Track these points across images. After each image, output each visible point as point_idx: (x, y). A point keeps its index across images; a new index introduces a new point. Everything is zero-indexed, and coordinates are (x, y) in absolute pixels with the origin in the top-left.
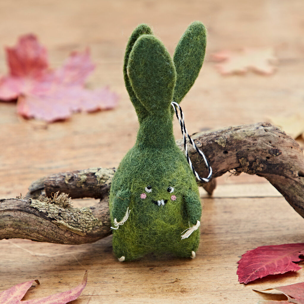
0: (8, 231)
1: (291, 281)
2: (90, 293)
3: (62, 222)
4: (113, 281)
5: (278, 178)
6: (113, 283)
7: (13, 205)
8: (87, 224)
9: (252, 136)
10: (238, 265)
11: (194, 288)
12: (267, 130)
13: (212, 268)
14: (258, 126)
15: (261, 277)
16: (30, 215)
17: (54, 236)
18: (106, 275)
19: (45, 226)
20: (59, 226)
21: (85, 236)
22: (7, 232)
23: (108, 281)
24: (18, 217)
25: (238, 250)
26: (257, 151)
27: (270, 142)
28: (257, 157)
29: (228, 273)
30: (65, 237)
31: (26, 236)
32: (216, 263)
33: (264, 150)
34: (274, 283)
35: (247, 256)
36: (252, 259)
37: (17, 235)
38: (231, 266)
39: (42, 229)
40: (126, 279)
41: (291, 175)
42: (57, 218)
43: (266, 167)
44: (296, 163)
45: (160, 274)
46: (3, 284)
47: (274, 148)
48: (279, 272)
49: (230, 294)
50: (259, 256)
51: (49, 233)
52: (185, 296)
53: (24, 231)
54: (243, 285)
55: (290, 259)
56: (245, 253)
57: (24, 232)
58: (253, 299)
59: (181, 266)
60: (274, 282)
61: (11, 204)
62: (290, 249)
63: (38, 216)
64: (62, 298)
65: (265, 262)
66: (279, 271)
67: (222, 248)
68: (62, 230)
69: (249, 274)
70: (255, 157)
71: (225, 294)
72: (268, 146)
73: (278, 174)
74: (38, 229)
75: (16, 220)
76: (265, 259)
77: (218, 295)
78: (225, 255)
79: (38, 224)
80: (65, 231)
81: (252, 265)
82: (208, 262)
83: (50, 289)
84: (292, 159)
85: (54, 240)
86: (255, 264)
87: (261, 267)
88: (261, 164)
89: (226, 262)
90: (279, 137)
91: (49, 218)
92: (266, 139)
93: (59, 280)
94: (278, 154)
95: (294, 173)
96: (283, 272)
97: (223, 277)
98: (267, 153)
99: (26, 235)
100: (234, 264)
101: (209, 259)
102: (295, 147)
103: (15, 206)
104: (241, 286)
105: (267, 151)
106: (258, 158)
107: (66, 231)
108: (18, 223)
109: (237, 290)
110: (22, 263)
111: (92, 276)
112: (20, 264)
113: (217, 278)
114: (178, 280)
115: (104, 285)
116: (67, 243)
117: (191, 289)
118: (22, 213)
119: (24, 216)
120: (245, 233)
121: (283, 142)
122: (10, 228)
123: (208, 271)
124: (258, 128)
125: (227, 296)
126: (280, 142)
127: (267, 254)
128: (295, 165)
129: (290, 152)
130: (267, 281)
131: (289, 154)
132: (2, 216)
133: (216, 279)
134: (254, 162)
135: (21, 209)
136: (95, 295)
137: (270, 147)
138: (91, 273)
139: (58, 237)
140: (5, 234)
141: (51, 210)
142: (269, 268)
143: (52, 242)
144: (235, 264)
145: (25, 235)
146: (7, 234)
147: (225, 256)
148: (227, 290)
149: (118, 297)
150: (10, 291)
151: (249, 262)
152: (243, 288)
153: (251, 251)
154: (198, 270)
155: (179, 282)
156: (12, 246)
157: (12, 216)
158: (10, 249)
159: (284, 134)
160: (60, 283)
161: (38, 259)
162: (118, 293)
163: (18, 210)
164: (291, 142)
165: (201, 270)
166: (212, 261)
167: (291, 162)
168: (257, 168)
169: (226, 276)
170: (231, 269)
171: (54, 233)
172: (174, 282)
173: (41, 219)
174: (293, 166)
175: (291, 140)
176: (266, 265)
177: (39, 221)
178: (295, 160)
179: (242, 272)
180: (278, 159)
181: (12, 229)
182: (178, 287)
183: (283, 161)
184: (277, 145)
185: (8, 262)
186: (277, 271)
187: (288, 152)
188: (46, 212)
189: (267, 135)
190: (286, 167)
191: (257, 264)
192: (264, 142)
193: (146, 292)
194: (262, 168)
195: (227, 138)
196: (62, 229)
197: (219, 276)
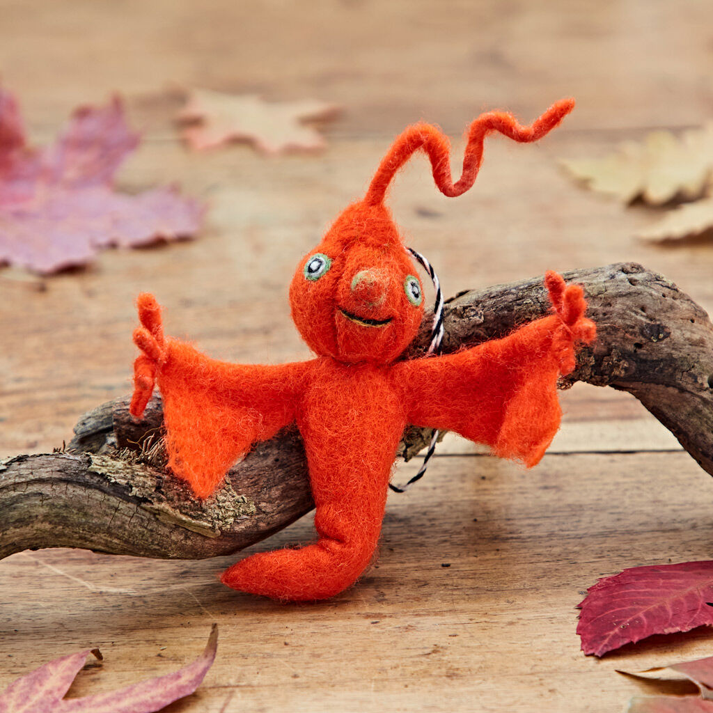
0: (37, 530)
1: (704, 650)
2: (232, 681)
3: (164, 506)
4: (286, 651)
5: (662, 394)
6: (285, 656)
7: (49, 469)
8: (223, 510)
9: (600, 296)
10: (579, 612)
11: (477, 666)
12: (636, 281)
13: (519, 619)
14: (613, 272)
15: (636, 639)
16: (89, 491)
17: (147, 541)
18: (269, 637)
19: (126, 518)
20: (158, 516)
21: (218, 539)
22: (35, 532)
23: (274, 652)
24: (60, 498)
25: (579, 577)
26: (613, 330)
27: (643, 309)
28: (613, 344)
29: (557, 631)
30: (173, 541)
31: (79, 542)
32: (527, 609)
33: (629, 326)
34: (666, 654)
35: (600, 590)
36: (613, 597)
37: (60, 539)
38: (563, 615)
39: (119, 523)
40: (316, 648)
41: (691, 384)
42: (153, 498)
43: (634, 367)
44: (702, 355)
45: (397, 635)
46: (25, 662)
47: (653, 323)
48: (678, 629)
49: (562, 680)
50: (627, 591)
51: (134, 534)
52: (457, 687)
53: (77, 529)
54: (592, 660)
55: (700, 596)
56: (594, 584)
57: (76, 533)
58: (617, 691)
59: (444, 616)
60: (665, 652)
61: (42, 466)
62: (700, 574)
63: (109, 494)
64: (160, 690)
65: (642, 605)
66: (677, 625)
67: (539, 572)
68: (165, 525)
69: (607, 634)
70: (609, 344)
71: (550, 681)
72: (639, 317)
73: (662, 384)
74: (108, 523)
75: (56, 504)
76: (642, 598)
77: (535, 683)
78: (548, 589)
79: (108, 511)
80: (171, 528)
81: (613, 612)
82: (508, 605)
83: (138, 672)
84: (694, 347)
85: (147, 550)
86: (620, 611)
87: (635, 617)
88: (623, 361)
89: (550, 605)
90: (664, 296)
91: (135, 497)
92: (632, 301)
93: (157, 650)
94: (661, 336)
95: (700, 381)
96: (687, 629)
97: (545, 640)
98: (635, 335)
99: (81, 538)
100: (570, 609)
101: (511, 599)
102: (701, 320)
103: (52, 471)
104: (588, 661)
105: (637, 329)
106: (615, 347)
107: (174, 526)
108: (61, 511)
109: (579, 672)
110: (70, 611)
111: (236, 641)
112: (64, 613)
113: (531, 643)
114: (438, 649)
115: (265, 661)
116: (175, 555)
117: (470, 670)
118: (71, 489)
119: (75, 493)
120: (593, 536)
121: (672, 307)
122: (44, 524)
123: (508, 626)
124: (613, 277)
125: (556, 685)
126: (665, 309)
127: (647, 587)
128: (701, 360)
129: (688, 330)
130: (650, 649)
131: (688, 335)
132: (24, 495)
133: (530, 645)
134: (606, 356)
135: (68, 479)
136: (245, 686)
137: (644, 319)
138: (231, 633)
139: (156, 542)
140: (32, 539)
141: (138, 478)
142: (654, 617)
143: (142, 553)
144: (571, 611)
145: (78, 539)
146: (36, 538)
147: (549, 591)
148: (555, 671)
149: (298, 691)
150: (35, 678)
151: (605, 605)
152: (593, 667)
153: (609, 579)
154: (486, 624)
155: (441, 654)
156: (43, 571)
157: (48, 495)
158: (40, 578)
159: (673, 288)
160: (159, 658)
161: (106, 601)
162: (297, 680)
163: (61, 480)
164: (690, 307)
165: (494, 625)
166: (517, 603)
167: (691, 354)
168: (612, 371)
169: (552, 638)
170: (563, 621)
171: (145, 532)
172: (429, 654)
173: (115, 500)
174: (696, 364)
175: (689, 302)
176: (644, 611)
177: (112, 504)
178: (701, 349)
179: (590, 628)
180: (662, 348)
181: (47, 526)
182: (438, 666)
183: (673, 351)
184: (660, 315)
185: (35, 608)
186: (673, 624)
187: (684, 332)
188: (127, 484)
189: (635, 293)
190: (681, 367)
191: (623, 610)
192: (630, 309)
193: (364, 677)
194: (626, 369)
195: (544, 303)
196: (165, 522)
197: (535, 638)
